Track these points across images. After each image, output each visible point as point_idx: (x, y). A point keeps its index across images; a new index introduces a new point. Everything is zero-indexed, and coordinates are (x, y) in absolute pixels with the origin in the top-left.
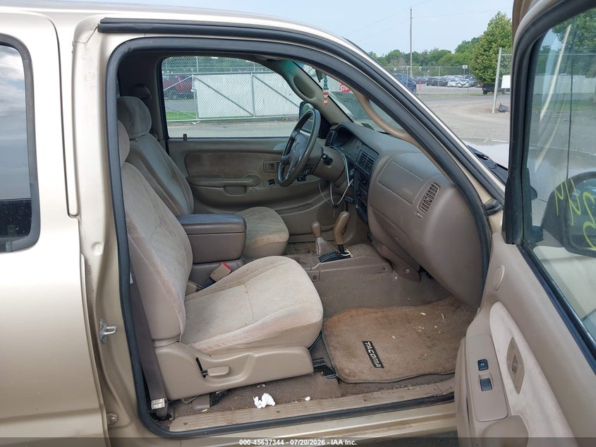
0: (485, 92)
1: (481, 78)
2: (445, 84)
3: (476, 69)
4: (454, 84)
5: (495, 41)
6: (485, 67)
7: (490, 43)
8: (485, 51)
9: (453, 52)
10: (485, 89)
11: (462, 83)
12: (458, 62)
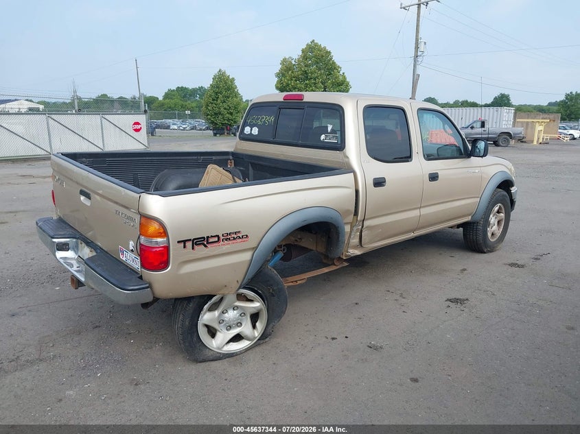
0: (215, 135)
1: (212, 122)
2: (168, 127)
3: (208, 115)
4: (175, 127)
5: (221, 93)
6: (216, 114)
7: (216, 93)
8: (213, 100)
9: (161, 98)
10: (215, 132)
11: (184, 126)
12: (170, 108)
